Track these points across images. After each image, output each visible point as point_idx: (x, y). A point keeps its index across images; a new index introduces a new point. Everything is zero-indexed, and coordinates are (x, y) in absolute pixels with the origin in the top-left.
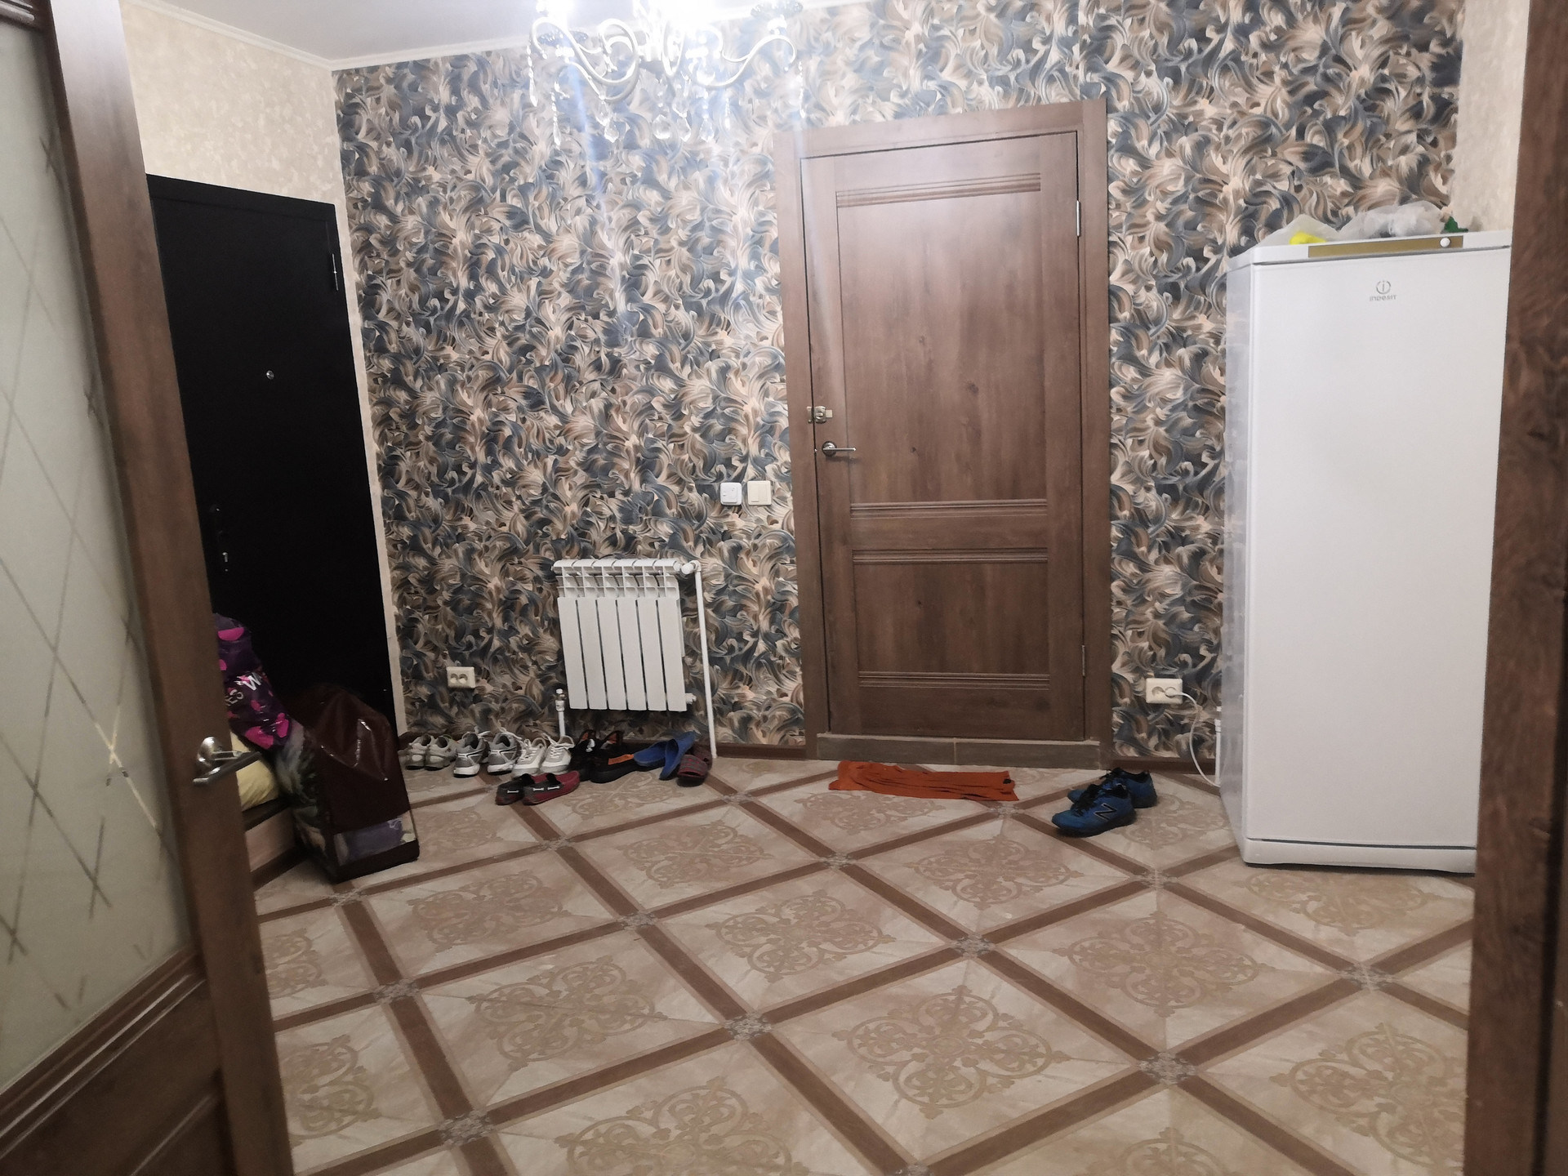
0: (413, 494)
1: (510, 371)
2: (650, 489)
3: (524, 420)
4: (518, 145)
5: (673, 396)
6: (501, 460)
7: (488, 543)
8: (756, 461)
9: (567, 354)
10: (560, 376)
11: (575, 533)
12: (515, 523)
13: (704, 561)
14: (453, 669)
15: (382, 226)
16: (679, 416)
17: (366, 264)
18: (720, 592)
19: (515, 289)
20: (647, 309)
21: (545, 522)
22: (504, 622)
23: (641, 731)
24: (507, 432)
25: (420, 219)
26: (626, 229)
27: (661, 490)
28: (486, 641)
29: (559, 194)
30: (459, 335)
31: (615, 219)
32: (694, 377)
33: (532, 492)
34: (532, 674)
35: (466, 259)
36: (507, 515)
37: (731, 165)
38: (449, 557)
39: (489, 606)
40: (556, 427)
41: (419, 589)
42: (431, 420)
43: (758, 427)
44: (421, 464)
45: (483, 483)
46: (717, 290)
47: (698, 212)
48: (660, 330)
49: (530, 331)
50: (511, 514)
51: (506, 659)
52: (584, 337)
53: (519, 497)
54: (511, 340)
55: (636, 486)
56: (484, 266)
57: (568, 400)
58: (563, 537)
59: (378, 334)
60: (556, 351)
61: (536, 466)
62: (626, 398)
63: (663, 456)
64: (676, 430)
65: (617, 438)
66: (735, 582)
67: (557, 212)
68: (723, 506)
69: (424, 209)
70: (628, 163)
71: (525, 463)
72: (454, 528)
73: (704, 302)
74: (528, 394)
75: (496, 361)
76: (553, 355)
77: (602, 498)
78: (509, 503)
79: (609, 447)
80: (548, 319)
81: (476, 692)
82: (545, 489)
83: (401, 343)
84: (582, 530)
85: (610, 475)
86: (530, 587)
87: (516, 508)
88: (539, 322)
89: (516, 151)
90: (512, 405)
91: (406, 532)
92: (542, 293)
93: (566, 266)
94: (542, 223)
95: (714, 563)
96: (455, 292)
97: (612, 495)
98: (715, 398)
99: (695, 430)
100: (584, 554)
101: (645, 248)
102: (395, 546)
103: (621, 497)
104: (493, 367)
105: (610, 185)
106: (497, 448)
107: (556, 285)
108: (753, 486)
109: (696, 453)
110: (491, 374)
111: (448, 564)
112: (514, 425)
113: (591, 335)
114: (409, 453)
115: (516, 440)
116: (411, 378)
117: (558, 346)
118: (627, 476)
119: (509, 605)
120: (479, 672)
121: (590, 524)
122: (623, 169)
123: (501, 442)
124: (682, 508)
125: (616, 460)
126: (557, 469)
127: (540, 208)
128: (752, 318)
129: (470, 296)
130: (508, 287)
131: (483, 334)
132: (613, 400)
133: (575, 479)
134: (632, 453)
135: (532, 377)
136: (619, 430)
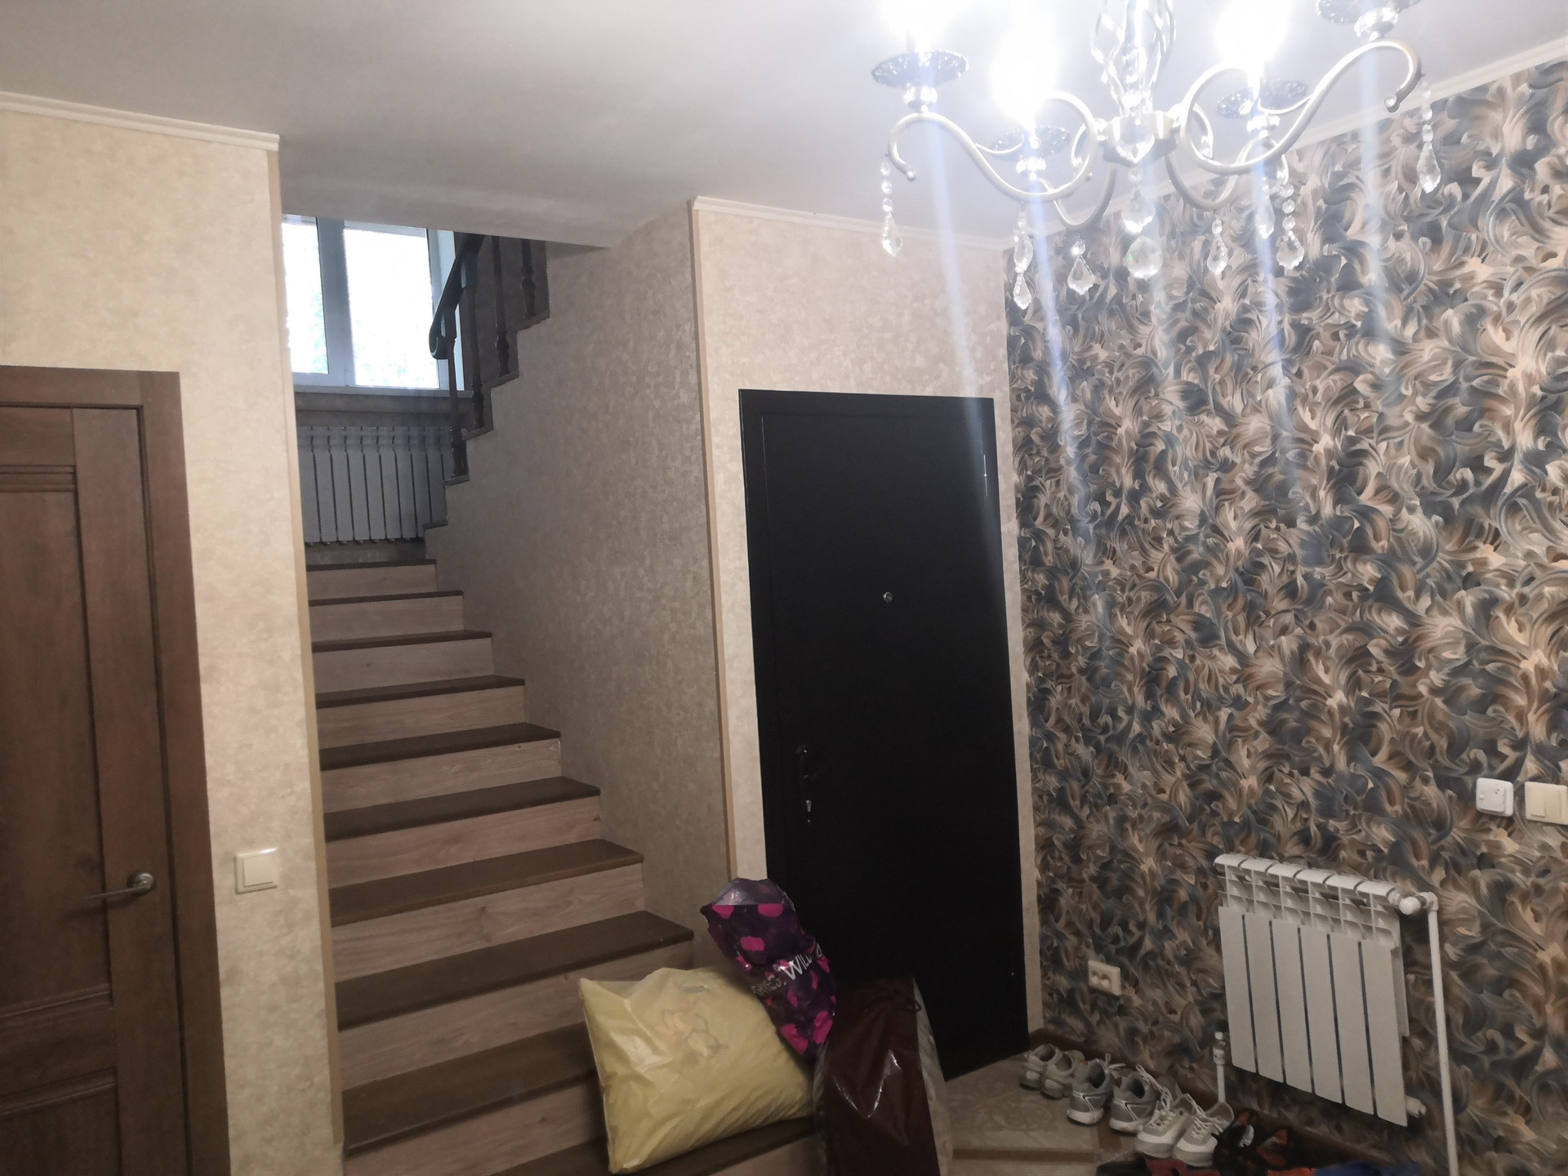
0: (1063, 736)
1: (1178, 594)
2: (1361, 772)
3: (1193, 659)
4: (1198, 305)
5: (1400, 639)
6: (1164, 708)
7: (1143, 812)
8: (1541, 751)
9: (1251, 572)
10: (1240, 603)
11: (1252, 817)
12: (1176, 792)
13: (1446, 894)
14: (1095, 964)
15: (1044, 419)
16: (1409, 670)
17: (1025, 462)
18: (1474, 948)
19: (1188, 488)
20: (1366, 513)
21: (1214, 796)
22: (1158, 920)
23: (1339, 1129)
24: (1172, 671)
25: (1083, 407)
26: (1337, 402)
27: (1378, 774)
28: (1135, 938)
29: (1248, 361)
30: (1120, 547)
31: (1321, 388)
32: (1435, 612)
33: (1199, 753)
34: (1191, 999)
35: (1131, 453)
36: (1168, 779)
37: (1506, 292)
38: (1098, 822)
39: (1141, 893)
40: (1233, 671)
41: (1064, 856)
42: (1086, 649)
43: (1545, 696)
44: (1073, 702)
45: (1140, 735)
46: (1478, 483)
47: (1448, 369)
48: (1384, 543)
49: (1204, 543)
50: (1172, 780)
51: (1158, 967)
52: (1274, 552)
53: (1183, 759)
54: (1180, 553)
55: (1341, 764)
56: (1152, 459)
57: (1250, 636)
58: (1237, 820)
59: (1034, 544)
60: (1237, 570)
61: (1205, 719)
62: (1330, 638)
63: (1383, 727)
64: (1405, 690)
65: (1315, 692)
66: (1500, 938)
67: (1244, 386)
68: (1481, 814)
69: (1088, 395)
70: (1342, 310)
71: (1192, 714)
72: (1106, 787)
73: (1456, 502)
74: (1199, 624)
75: (1162, 579)
76: (1232, 574)
77: (1291, 775)
78: (1170, 764)
79: (1304, 704)
80: (1227, 527)
81: (1122, 1001)
82: (1215, 753)
83: (1058, 555)
84: (1262, 815)
85: (1304, 744)
86: (1191, 880)
87: (1179, 773)
88: (1216, 530)
89: (1195, 313)
90: (1179, 637)
91: (1053, 782)
92: (1220, 492)
93: (1253, 456)
94: (1224, 402)
95: (1460, 900)
96: (1117, 493)
97: (1305, 772)
98: (1471, 646)
99: (1435, 691)
100: (1264, 850)
101: (1365, 426)
102: (1041, 797)
103: (1318, 777)
104: (1157, 587)
105: (1316, 343)
106: (1159, 692)
107: (1239, 482)
108: (1534, 790)
109: (1439, 727)
110: (1156, 597)
111: (1097, 830)
112: (1181, 664)
113: (1283, 547)
114: (1059, 688)
115: (1181, 684)
116: (1066, 597)
117: (1240, 564)
118: (1328, 747)
119: (1164, 897)
120: (1125, 976)
121: (1273, 808)
122: (1336, 318)
123: (1164, 684)
124: (1412, 807)
125: (1313, 723)
126: (1232, 727)
127: (1222, 382)
128: (1538, 525)
129: (1134, 497)
130: (1180, 486)
131: (1148, 546)
132: (1312, 640)
133: (1255, 743)
134: (1337, 716)
135: (1204, 602)
136: (1319, 682)
